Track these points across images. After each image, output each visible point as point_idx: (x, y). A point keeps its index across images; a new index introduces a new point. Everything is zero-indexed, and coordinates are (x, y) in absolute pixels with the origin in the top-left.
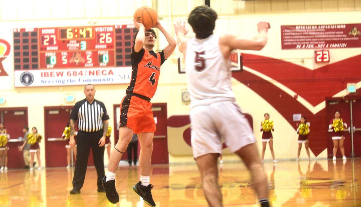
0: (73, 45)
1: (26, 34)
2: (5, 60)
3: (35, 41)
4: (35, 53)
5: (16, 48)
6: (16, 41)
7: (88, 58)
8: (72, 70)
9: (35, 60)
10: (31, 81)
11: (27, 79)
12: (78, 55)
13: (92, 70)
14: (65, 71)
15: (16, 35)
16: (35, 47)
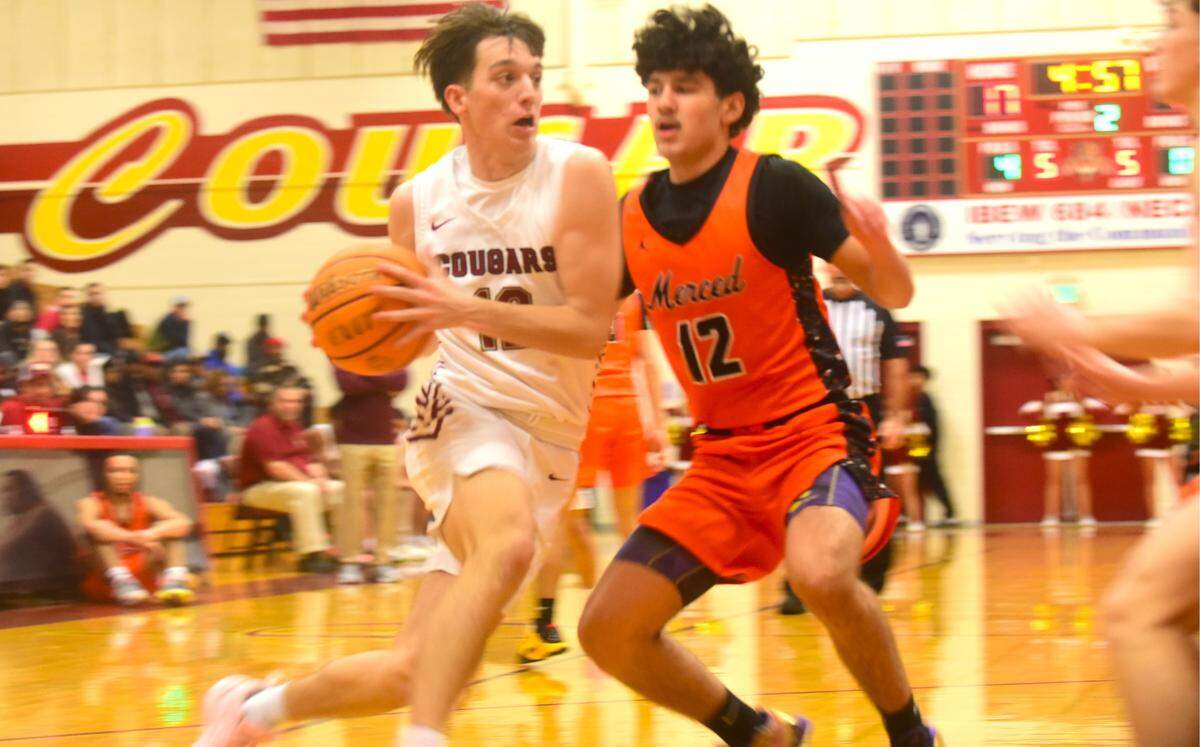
0: (1070, 117)
1: (917, 80)
2: (849, 165)
3: (945, 102)
4: (947, 145)
5: (887, 126)
6: (886, 104)
7: (1123, 158)
8: (1070, 200)
9: (947, 166)
10: (934, 236)
11: (921, 230)
12: (1092, 150)
13: (1141, 198)
14: (1047, 203)
15: (886, 82)
16: (946, 124)
